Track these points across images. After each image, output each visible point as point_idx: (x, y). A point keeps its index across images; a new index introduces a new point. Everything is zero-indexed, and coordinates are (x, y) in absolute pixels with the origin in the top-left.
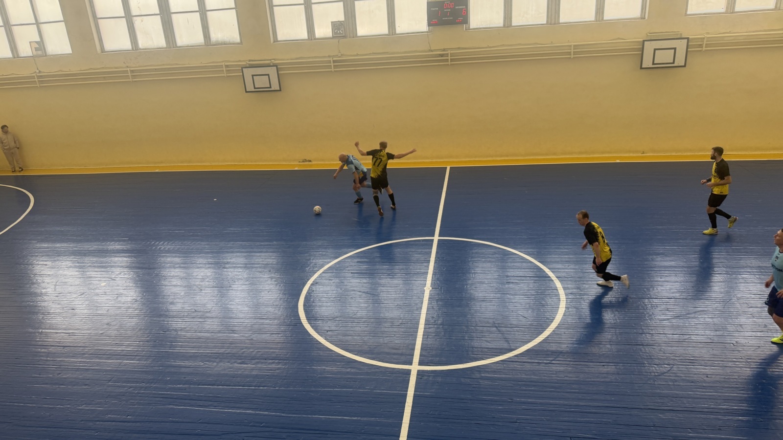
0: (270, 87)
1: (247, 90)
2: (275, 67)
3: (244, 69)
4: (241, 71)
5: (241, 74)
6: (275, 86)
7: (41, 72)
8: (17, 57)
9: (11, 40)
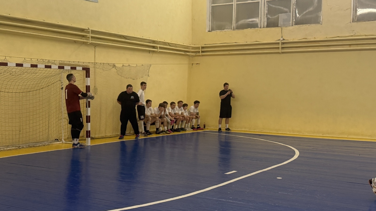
7: (285, 40)
8: (264, 27)
9: (263, 13)
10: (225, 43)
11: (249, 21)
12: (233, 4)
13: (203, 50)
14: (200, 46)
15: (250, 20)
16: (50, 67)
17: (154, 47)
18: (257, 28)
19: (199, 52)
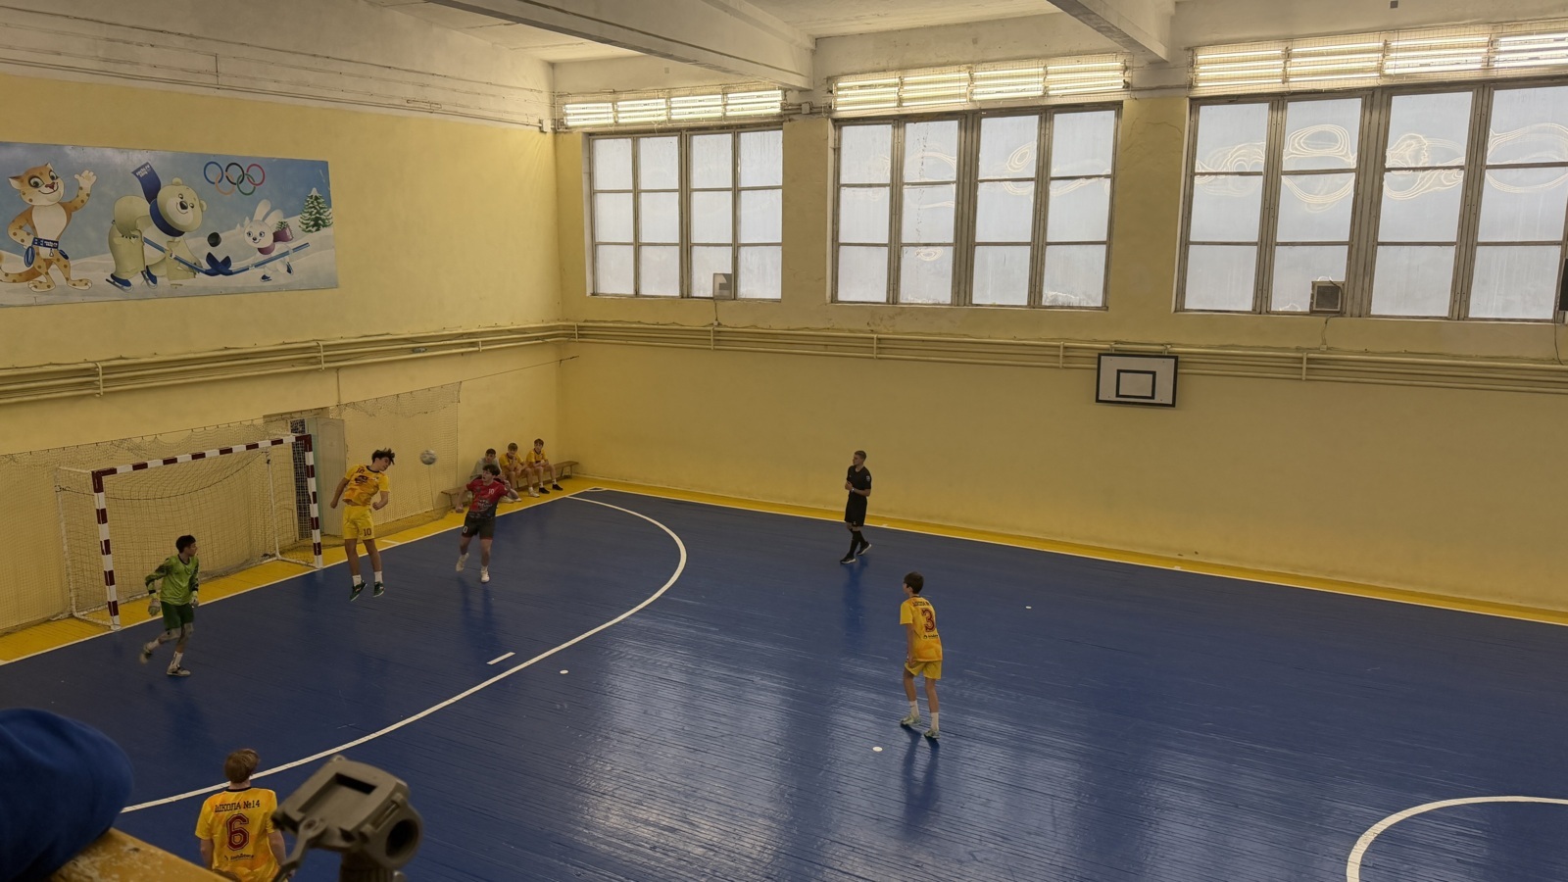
0: (1153, 397)
1: (1100, 398)
2: (1173, 360)
3: (1102, 357)
4: (1096, 361)
5: (1096, 366)
6: (1164, 395)
7: (720, 325)
8: (687, 297)
9: (685, 269)
10: (621, 321)
13: (580, 332)
14: (575, 324)
16: (230, 451)
17: (472, 344)
19: (572, 336)
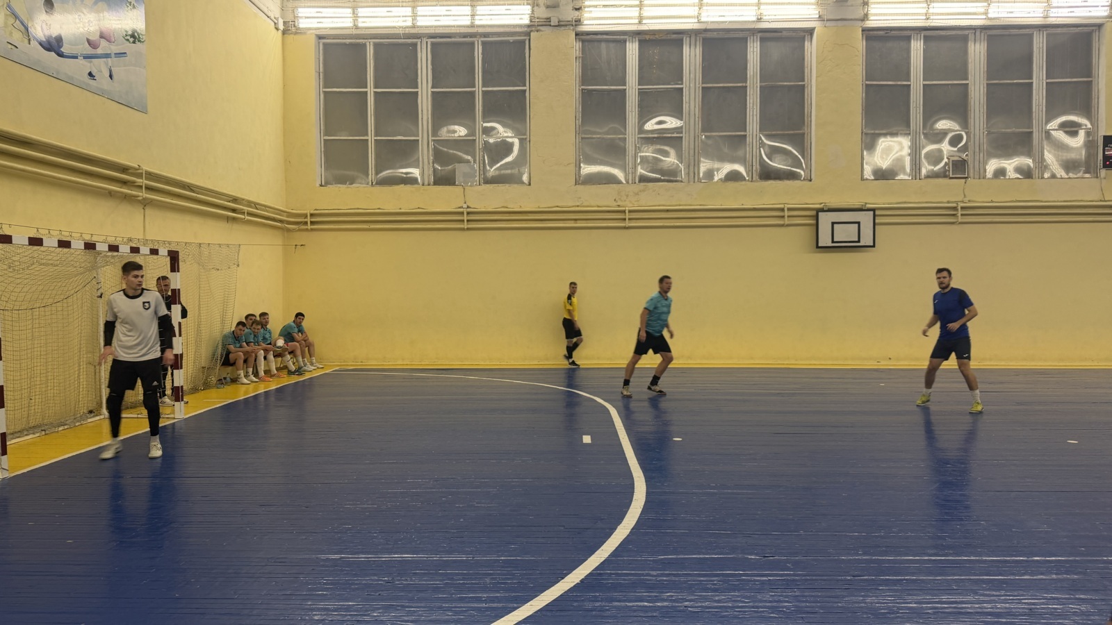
0: (859, 241)
1: (820, 245)
2: (872, 213)
3: (820, 214)
4: (815, 218)
5: (813, 222)
6: (866, 239)
7: (470, 208)
8: (429, 185)
9: (426, 161)
10: (358, 209)
11: (402, 173)
12: (367, 140)
13: (313, 220)
14: (308, 212)
15: (404, 170)
18: (416, 186)
19: (306, 223)
